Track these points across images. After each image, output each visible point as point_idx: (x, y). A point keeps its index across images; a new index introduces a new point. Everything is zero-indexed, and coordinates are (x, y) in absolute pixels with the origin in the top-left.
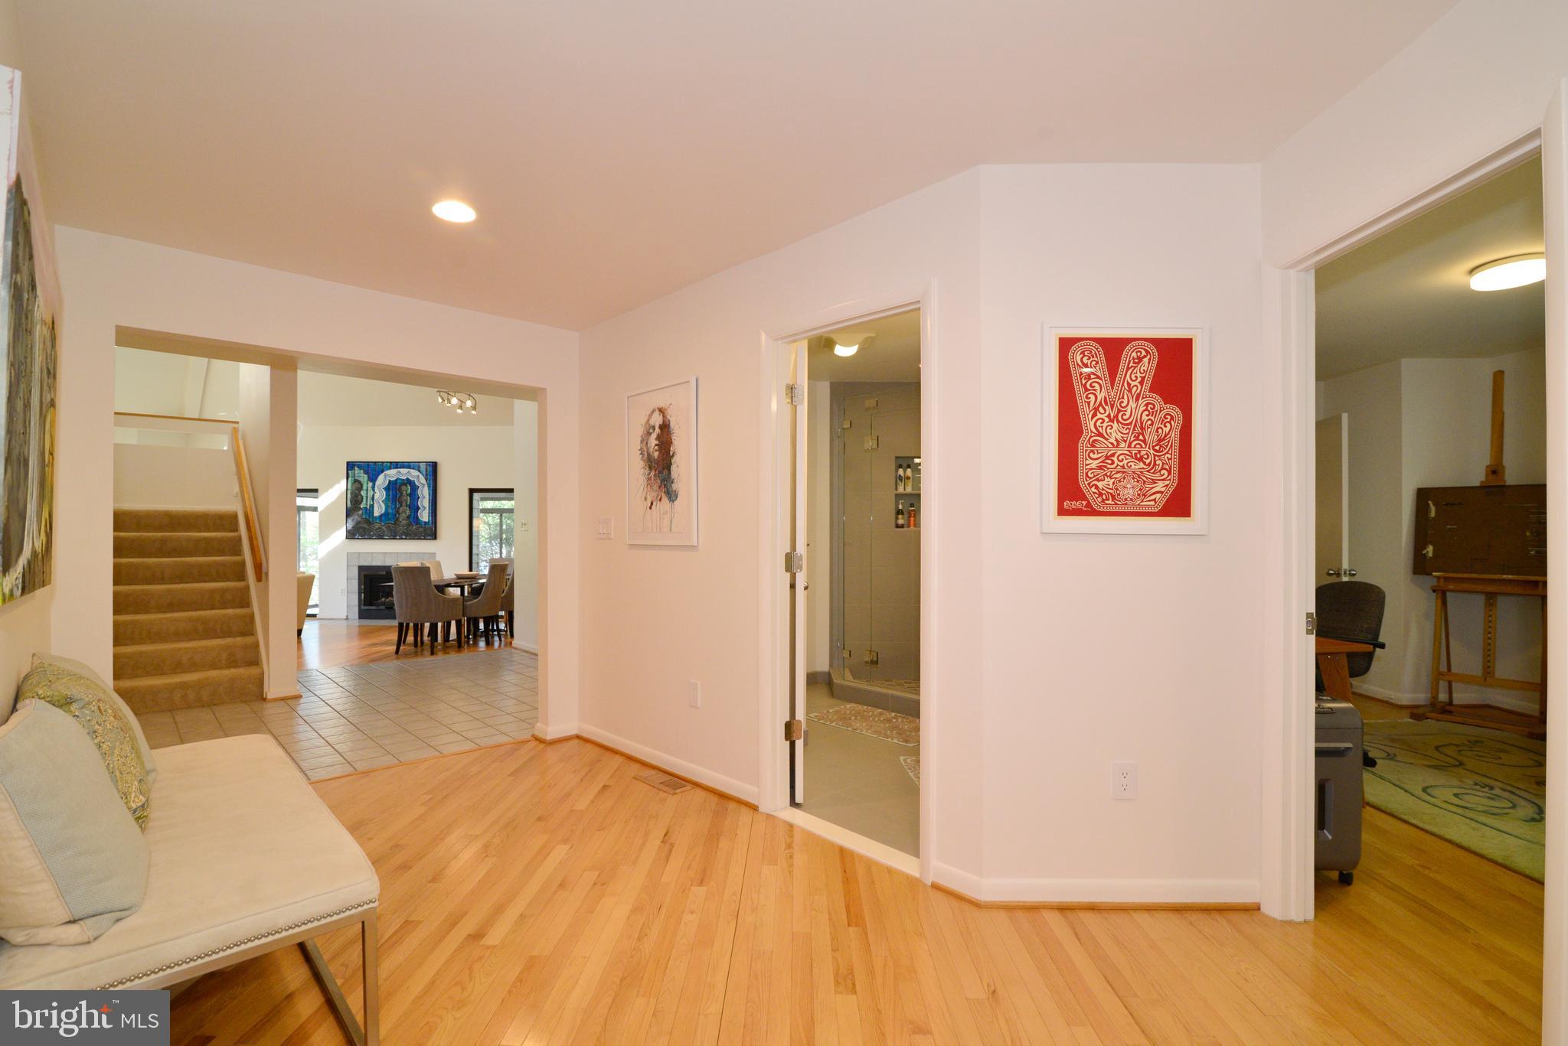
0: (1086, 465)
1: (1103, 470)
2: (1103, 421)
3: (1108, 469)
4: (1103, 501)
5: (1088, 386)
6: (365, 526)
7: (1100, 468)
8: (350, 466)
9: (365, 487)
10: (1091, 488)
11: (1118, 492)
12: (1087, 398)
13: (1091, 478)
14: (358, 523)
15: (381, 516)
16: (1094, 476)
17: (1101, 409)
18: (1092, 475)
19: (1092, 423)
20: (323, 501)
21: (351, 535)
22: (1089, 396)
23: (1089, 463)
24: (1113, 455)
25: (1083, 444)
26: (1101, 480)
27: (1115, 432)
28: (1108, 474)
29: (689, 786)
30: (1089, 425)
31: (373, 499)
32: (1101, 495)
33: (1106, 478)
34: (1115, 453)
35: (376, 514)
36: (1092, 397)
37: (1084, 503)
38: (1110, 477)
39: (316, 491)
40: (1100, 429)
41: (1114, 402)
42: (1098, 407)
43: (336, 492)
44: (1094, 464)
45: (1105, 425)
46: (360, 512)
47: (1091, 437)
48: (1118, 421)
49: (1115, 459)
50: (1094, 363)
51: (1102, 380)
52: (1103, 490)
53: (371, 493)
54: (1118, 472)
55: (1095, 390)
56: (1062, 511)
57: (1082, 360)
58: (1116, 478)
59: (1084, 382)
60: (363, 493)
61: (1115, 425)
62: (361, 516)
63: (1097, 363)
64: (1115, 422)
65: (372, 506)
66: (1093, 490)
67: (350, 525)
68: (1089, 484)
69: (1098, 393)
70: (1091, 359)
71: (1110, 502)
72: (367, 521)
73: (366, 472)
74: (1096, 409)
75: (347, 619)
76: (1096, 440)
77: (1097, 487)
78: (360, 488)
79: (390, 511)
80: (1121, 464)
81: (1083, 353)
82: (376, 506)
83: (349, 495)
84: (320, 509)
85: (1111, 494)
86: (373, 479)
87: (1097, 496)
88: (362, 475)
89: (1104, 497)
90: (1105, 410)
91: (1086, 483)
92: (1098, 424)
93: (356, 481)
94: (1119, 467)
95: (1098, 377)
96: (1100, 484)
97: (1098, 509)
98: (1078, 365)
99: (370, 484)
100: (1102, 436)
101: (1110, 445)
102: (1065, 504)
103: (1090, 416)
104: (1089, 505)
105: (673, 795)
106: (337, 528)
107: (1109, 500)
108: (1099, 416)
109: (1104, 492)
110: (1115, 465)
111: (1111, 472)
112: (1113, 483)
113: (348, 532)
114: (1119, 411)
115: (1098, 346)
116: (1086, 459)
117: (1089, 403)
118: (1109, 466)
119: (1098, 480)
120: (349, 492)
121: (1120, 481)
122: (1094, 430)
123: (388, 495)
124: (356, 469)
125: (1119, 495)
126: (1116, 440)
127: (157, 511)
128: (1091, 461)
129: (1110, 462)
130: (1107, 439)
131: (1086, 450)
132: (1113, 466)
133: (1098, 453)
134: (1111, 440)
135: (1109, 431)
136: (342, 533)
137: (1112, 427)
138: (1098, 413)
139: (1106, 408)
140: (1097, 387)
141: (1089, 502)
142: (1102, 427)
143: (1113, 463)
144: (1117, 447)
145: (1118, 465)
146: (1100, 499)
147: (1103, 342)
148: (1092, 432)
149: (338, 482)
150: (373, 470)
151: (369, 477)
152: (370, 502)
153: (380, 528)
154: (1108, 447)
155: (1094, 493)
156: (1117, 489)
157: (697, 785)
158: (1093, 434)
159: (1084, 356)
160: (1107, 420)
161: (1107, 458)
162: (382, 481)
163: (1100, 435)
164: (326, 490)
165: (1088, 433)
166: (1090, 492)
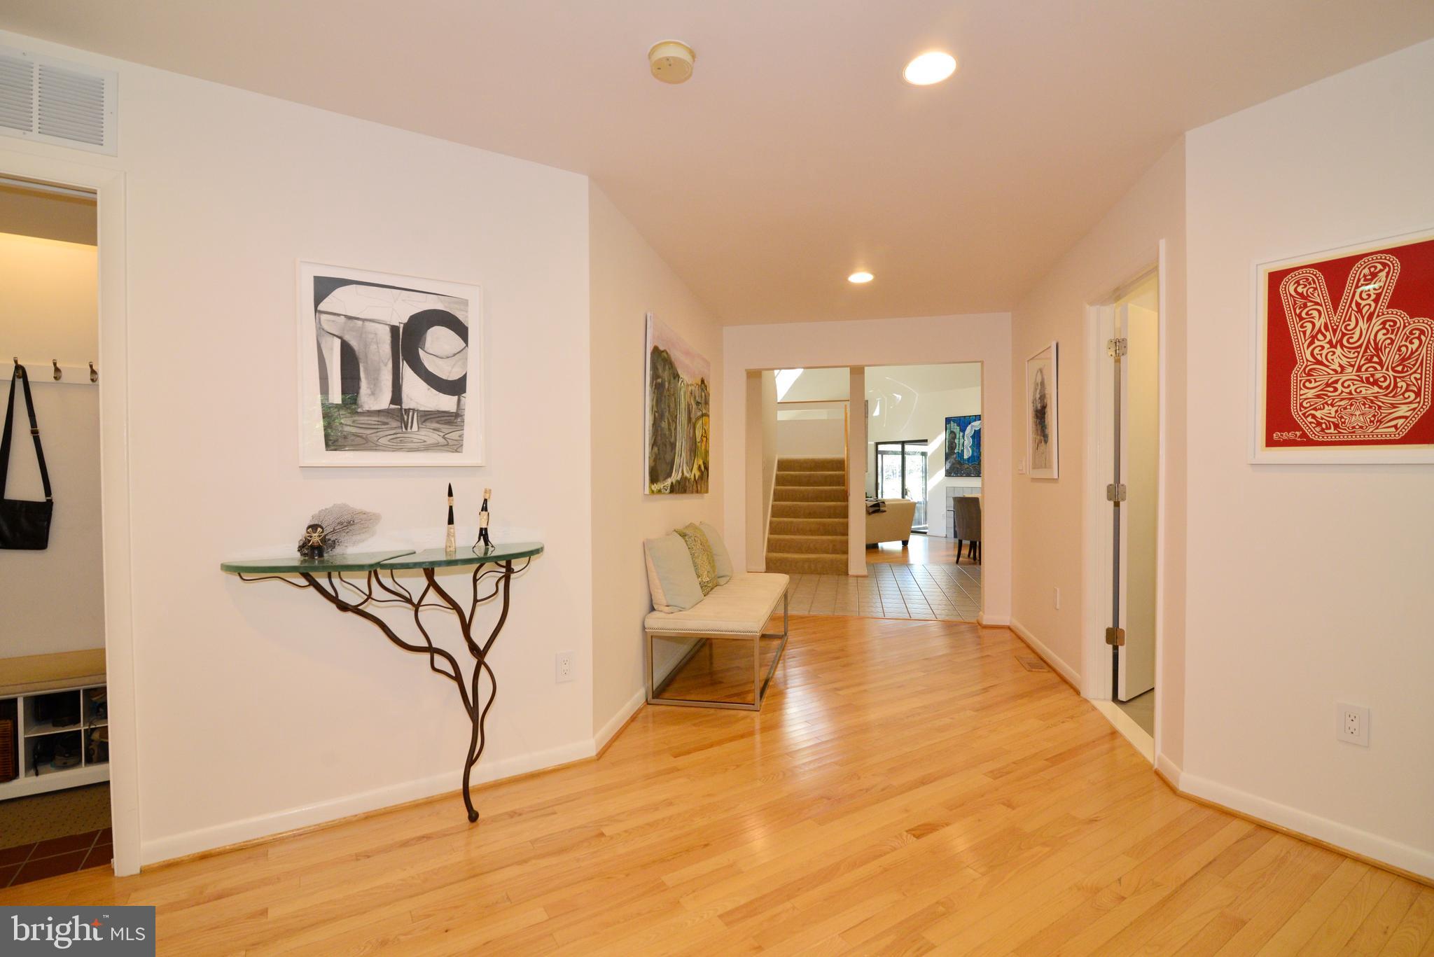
0: (1301, 395)
1: (1323, 398)
2: (1323, 348)
3: (1329, 397)
4: (1323, 430)
5: (1304, 315)
6: (958, 466)
7: (1318, 396)
8: (948, 420)
9: (957, 437)
10: (1306, 418)
11: (1343, 420)
12: (1302, 326)
13: (1306, 408)
14: (953, 464)
15: (969, 459)
16: (1311, 406)
17: (1320, 337)
18: (1309, 405)
19: (1308, 353)
20: (930, 448)
21: (949, 473)
22: (1305, 325)
23: (1303, 393)
24: (1336, 382)
25: (1297, 375)
26: (1320, 409)
27: (1338, 357)
28: (1329, 402)
29: (1047, 669)
30: (1304, 353)
31: (963, 446)
32: (1319, 424)
33: (1326, 406)
34: (1339, 380)
35: (966, 457)
36: (1309, 326)
37: (1298, 433)
38: (1332, 405)
39: (926, 441)
40: (1319, 357)
41: (1338, 326)
42: (1317, 334)
43: (938, 442)
44: (1311, 393)
45: (1324, 352)
46: (955, 456)
47: (1307, 366)
48: (1342, 346)
49: (1339, 386)
50: (1311, 290)
51: (1322, 306)
52: (1322, 419)
53: (962, 441)
54: (1342, 399)
55: (1313, 318)
56: (1270, 442)
57: (1295, 290)
58: (1339, 406)
59: (1298, 311)
60: (956, 441)
61: (1339, 350)
62: (955, 459)
63: (1315, 289)
64: (1339, 346)
65: (963, 451)
66: (1310, 419)
67: (948, 466)
68: (1304, 414)
69: (1316, 321)
70: (1308, 287)
71: (1332, 430)
72: (959, 463)
73: (958, 425)
74: (1314, 338)
75: (946, 537)
76: (1314, 369)
77: (1314, 417)
78: (955, 438)
79: (975, 454)
80: (1347, 390)
81: (1298, 283)
82: (965, 451)
83: (947, 443)
84: (929, 455)
85: (1332, 422)
86: (963, 430)
87: (1314, 425)
88: (956, 427)
89: (1324, 426)
90: (1325, 337)
91: (1300, 413)
92: (1316, 351)
93: (952, 432)
94: (1344, 394)
95: (1317, 304)
96: (1318, 414)
97: (1316, 439)
98: (1291, 295)
99: (961, 434)
100: (1321, 363)
101: (1332, 372)
102: (1275, 435)
103: (1305, 346)
104: (1304, 435)
105: (1029, 671)
106: (939, 469)
107: (1330, 428)
108: (1317, 343)
109: (1323, 421)
110: (1339, 392)
111: (1334, 399)
112: (1336, 411)
113: (946, 471)
114: (1344, 335)
115: (1316, 271)
116: (1301, 389)
117: (1304, 333)
118: (1330, 394)
119: (1315, 409)
120: (947, 441)
121: (1345, 408)
122: (1310, 358)
123: (974, 442)
124: (952, 422)
125: (1344, 423)
126: (1340, 366)
127: (808, 459)
128: (1306, 391)
129: (1331, 389)
130: (1327, 366)
131: (1301, 381)
132: (1337, 393)
133: (1316, 381)
134: (1333, 367)
135: (1329, 357)
136: (943, 472)
137: (1334, 353)
138: (1316, 340)
139: (1327, 334)
140: (1315, 314)
141: (1303, 431)
142: (1321, 355)
143: (1336, 389)
144: (1341, 373)
145: (1342, 392)
146: (1318, 429)
147: (1321, 267)
148: (1307, 360)
149: (939, 434)
150: (963, 422)
151: (960, 428)
152: (961, 448)
153: (968, 468)
154: (1329, 374)
155: (1310, 423)
156: (1342, 417)
157: (1054, 670)
158: (1309, 363)
159: (1299, 285)
160: (1327, 346)
161: (1328, 385)
162: (969, 431)
163: (1320, 363)
164: (932, 441)
165: (1303, 362)
166: (1307, 424)
